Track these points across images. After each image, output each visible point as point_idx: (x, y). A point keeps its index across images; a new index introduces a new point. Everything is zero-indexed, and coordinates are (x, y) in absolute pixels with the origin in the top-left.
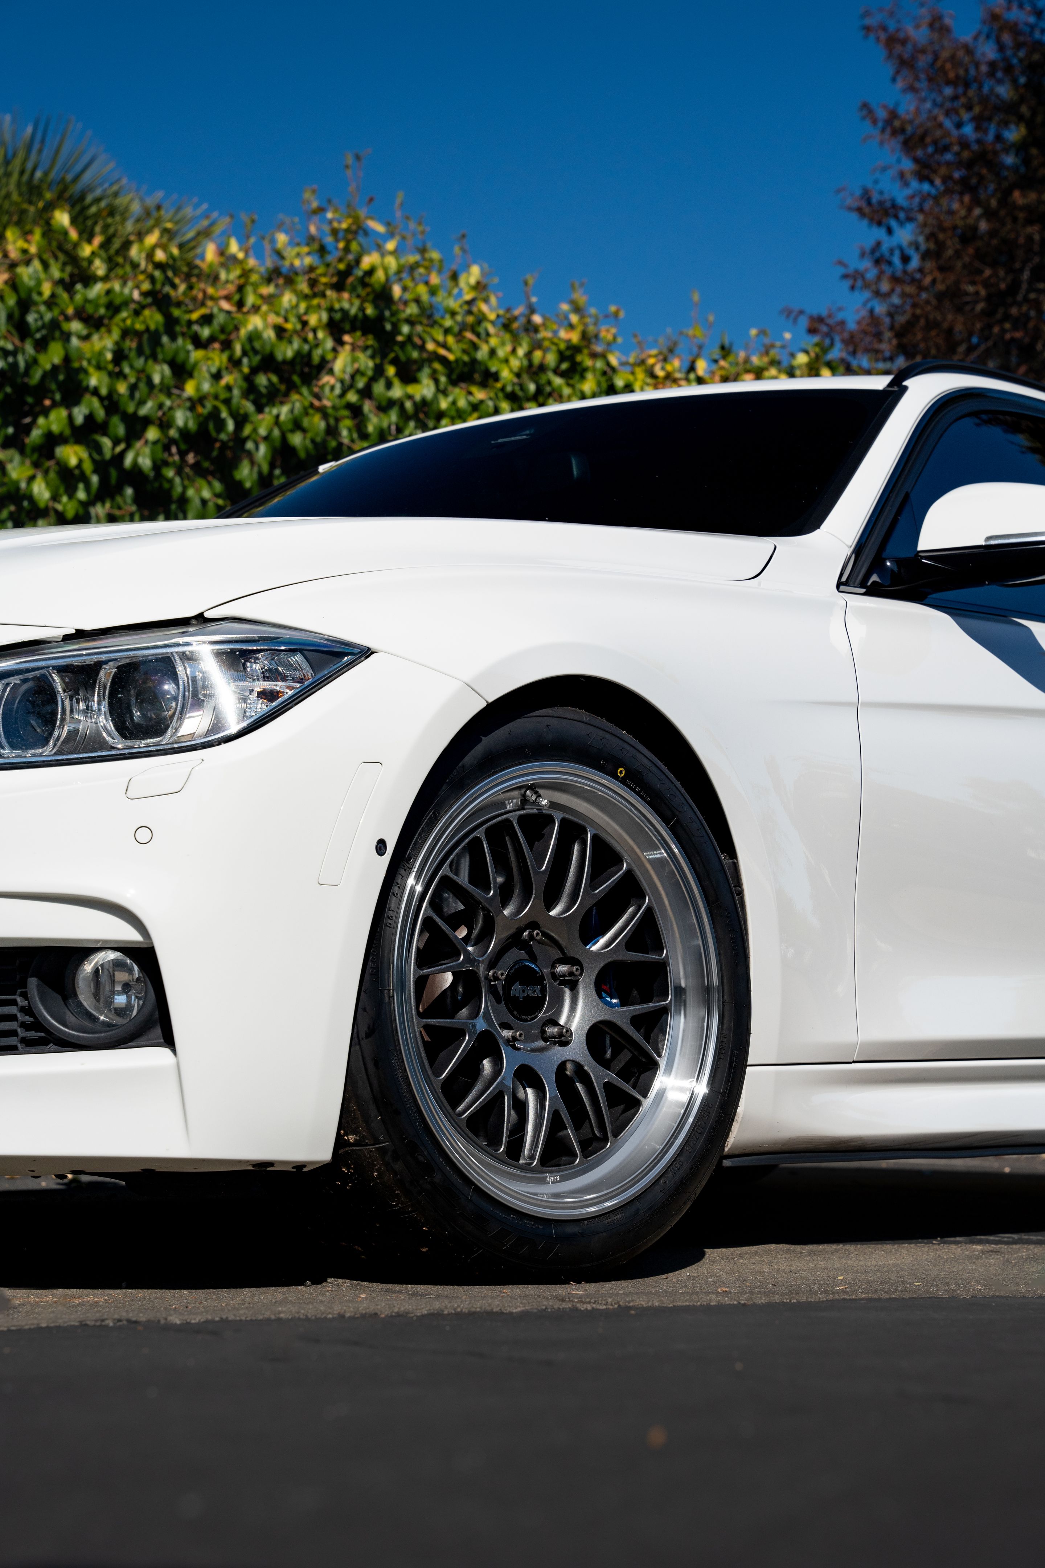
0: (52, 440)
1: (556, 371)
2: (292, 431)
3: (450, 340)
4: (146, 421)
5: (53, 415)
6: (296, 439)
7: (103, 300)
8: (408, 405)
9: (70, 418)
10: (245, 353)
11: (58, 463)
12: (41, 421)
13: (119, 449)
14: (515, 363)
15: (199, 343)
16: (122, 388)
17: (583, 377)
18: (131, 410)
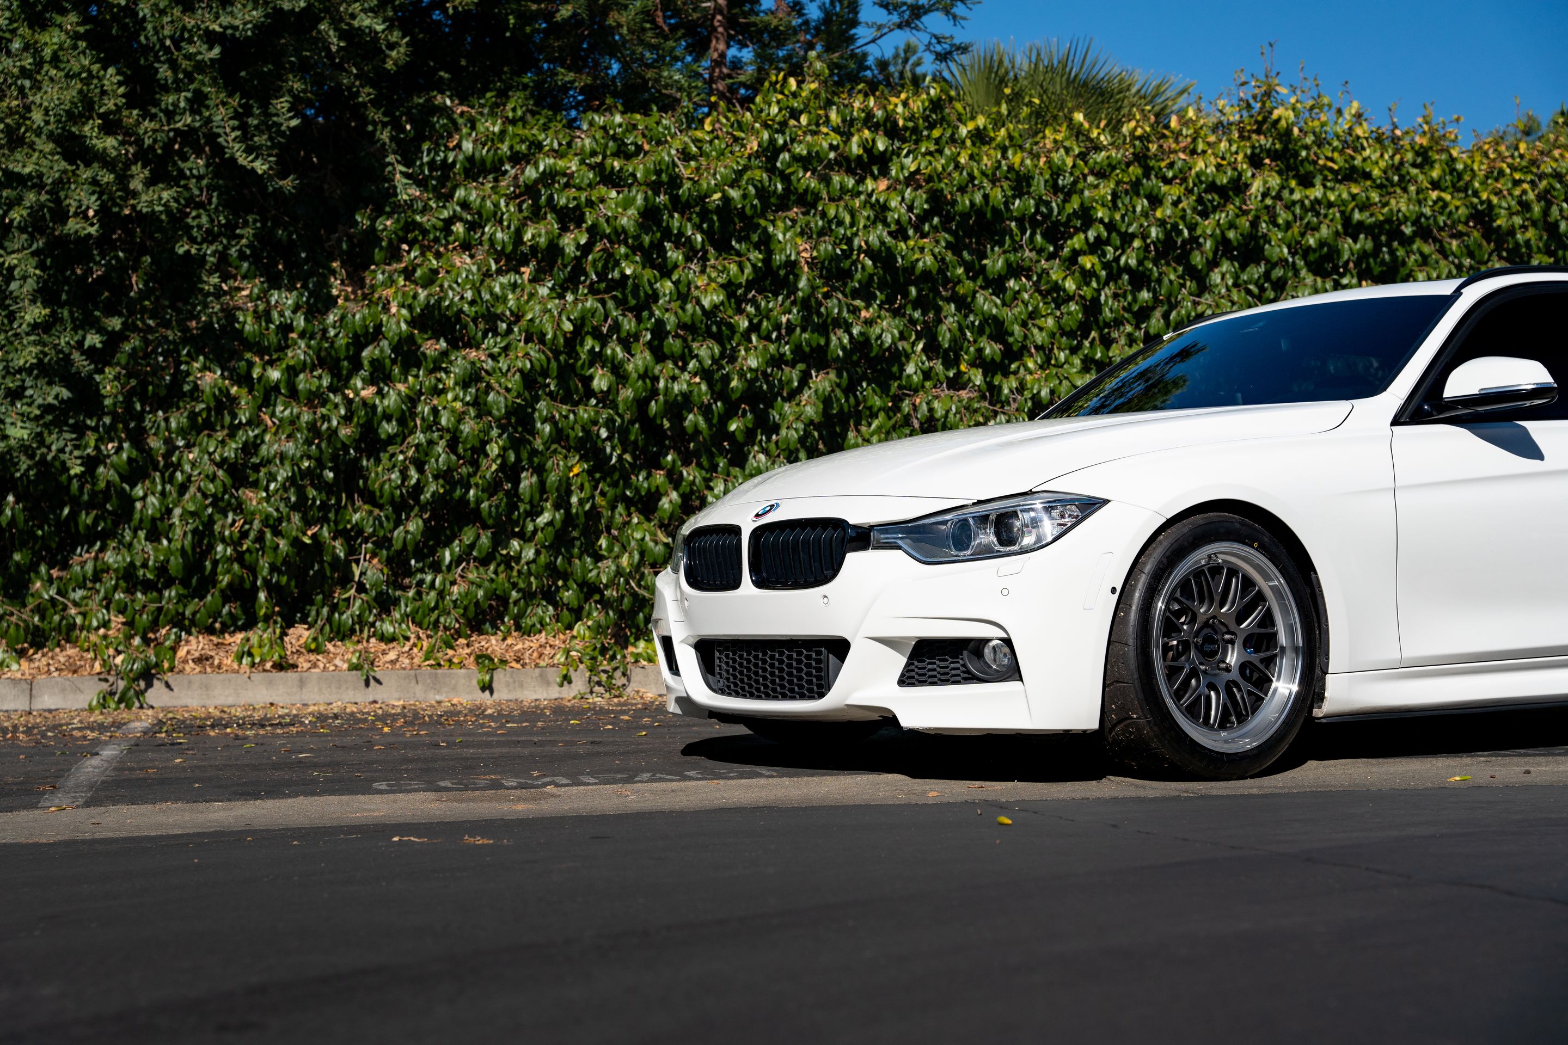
0: (1076, 253)
1: (1414, 165)
2: (1229, 229)
3: (1336, 155)
4: (1133, 236)
5: (1075, 239)
6: (1231, 235)
7: (1106, 163)
8: (1307, 202)
9: (1086, 238)
10: (1195, 185)
11: (1080, 268)
12: (1069, 242)
13: (1117, 254)
14: (1382, 164)
15: (1167, 181)
16: (1118, 217)
17: (1432, 167)
18: (1123, 229)
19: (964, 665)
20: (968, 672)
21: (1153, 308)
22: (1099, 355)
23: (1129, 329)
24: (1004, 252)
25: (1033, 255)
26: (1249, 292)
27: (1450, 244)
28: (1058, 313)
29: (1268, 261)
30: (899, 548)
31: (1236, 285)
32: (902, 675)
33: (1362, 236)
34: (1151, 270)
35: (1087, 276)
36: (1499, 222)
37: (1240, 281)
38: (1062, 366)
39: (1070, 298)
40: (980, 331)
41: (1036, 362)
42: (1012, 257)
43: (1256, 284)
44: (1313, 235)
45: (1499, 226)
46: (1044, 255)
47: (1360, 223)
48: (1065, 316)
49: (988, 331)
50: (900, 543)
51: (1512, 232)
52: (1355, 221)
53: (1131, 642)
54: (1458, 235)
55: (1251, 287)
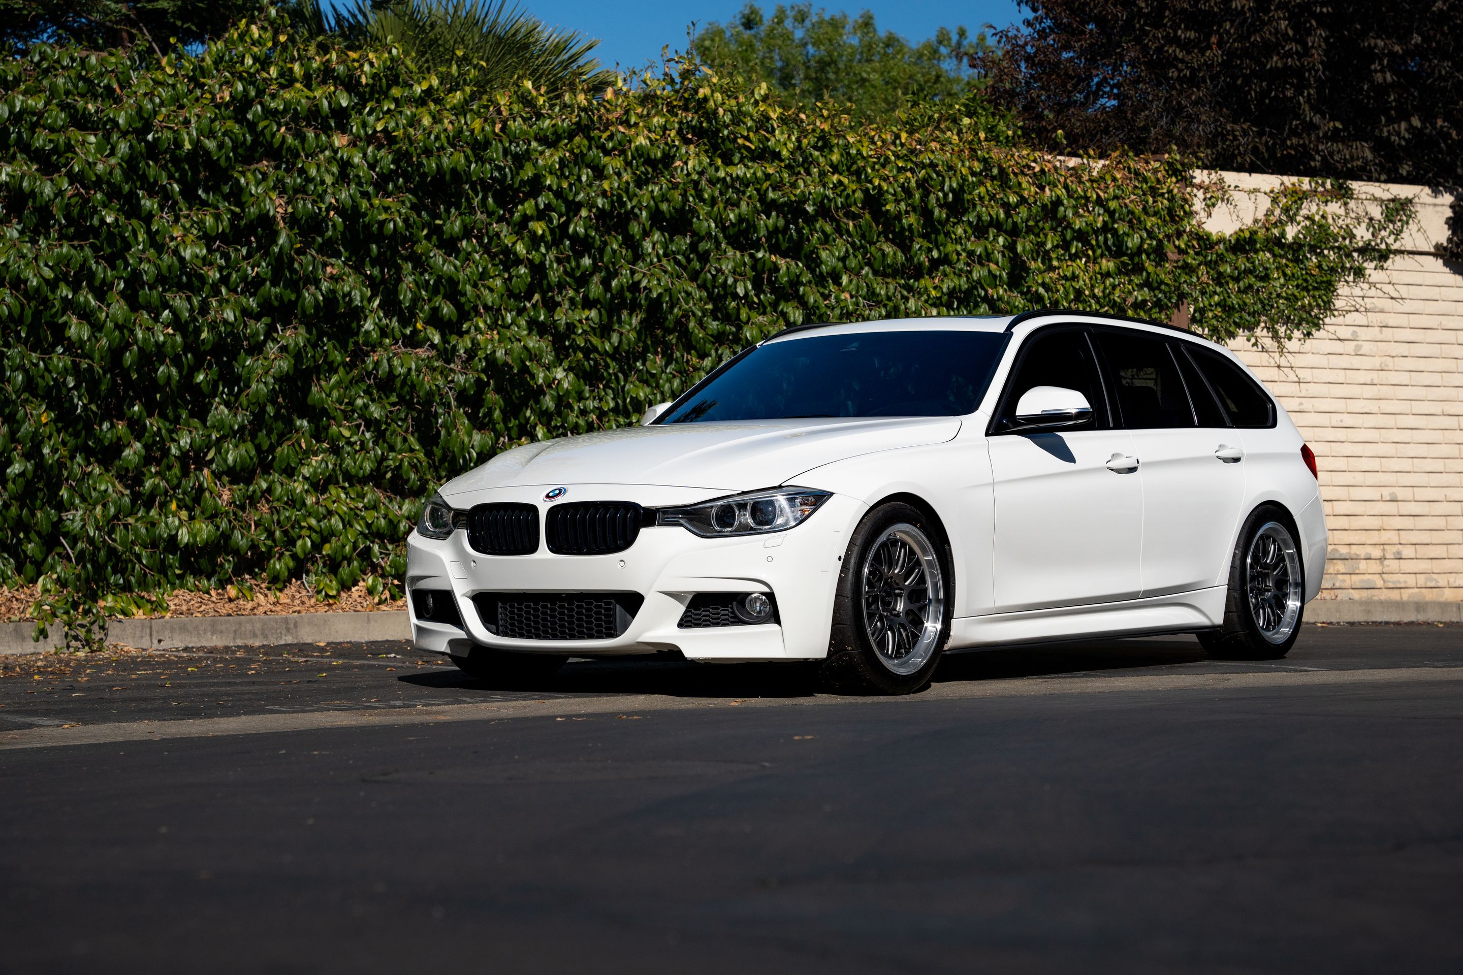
0: (526, 219)
1: (815, 148)
2: (662, 201)
3: (751, 134)
4: (579, 205)
5: (526, 205)
6: (664, 207)
7: (551, 130)
8: (728, 179)
9: (537, 204)
10: (633, 158)
11: (529, 232)
12: (520, 207)
13: (562, 220)
14: (790, 146)
15: (607, 153)
16: (565, 185)
17: (831, 151)
18: (571, 198)
19: (733, 612)
20: (736, 617)
21: (592, 274)
22: (542, 318)
23: (571, 293)
24: (460, 214)
25: (484, 217)
26: (678, 263)
27: (847, 224)
28: (506, 276)
29: (694, 234)
30: (681, 525)
31: (666, 255)
32: (681, 620)
33: (774, 214)
34: (594, 238)
35: (535, 241)
36: (888, 207)
37: (669, 251)
38: (508, 327)
39: (518, 261)
40: (435, 291)
41: (485, 322)
42: (467, 219)
43: (683, 255)
44: (733, 210)
45: (888, 211)
46: (495, 217)
47: (774, 201)
48: (514, 279)
49: (442, 291)
50: (682, 521)
51: (898, 217)
52: (769, 200)
53: (849, 595)
54: (854, 217)
55: (679, 257)
